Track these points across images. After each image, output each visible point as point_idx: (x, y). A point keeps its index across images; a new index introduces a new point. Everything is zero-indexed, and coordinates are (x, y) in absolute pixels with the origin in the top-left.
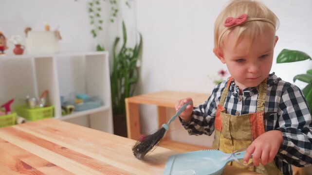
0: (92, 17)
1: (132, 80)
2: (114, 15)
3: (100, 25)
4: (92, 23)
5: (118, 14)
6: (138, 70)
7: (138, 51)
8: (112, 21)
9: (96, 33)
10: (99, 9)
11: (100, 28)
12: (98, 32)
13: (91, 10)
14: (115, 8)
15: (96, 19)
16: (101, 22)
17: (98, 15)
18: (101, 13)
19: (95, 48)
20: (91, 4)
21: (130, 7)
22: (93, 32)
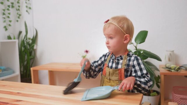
0: (5, 18)
1: (32, 57)
2: (19, 18)
3: (10, 23)
4: (5, 22)
5: (21, 17)
6: (35, 51)
7: (35, 40)
8: (17, 21)
9: (7, 28)
10: (9, 14)
11: (10, 25)
12: (8, 27)
13: (4, 14)
14: (19, 14)
15: (7, 19)
16: (10, 21)
17: (8, 17)
18: (10, 16)
19: (7, 37)
20: (4, 10)
21: (29, 13)
22: (5, 27)
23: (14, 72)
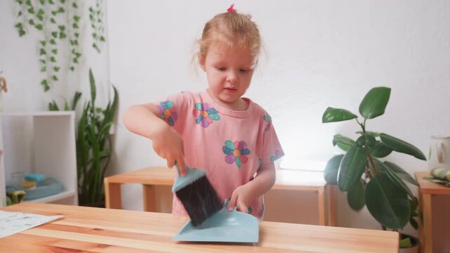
0: (44, 62)
1: (103, 154)
2: (75, 61)
3: (55, 73)
4: (44, 70)
5: (80, 59)
6: (111, 138)
7: (111, 112)
8: (72, 69)
9: (49, 85)
10: (55, 51)
11: (55, 78)
12: (51, 83)
13: (43, 52)
14: (76, 51)
15: (50, 65)
16: (56, 69)
17: (53, 59)
18: (56, 57)
19: (47, 105)
20: (44, 43)
21: (99, 51)
22: (44, 82)
23: (63, 189)
